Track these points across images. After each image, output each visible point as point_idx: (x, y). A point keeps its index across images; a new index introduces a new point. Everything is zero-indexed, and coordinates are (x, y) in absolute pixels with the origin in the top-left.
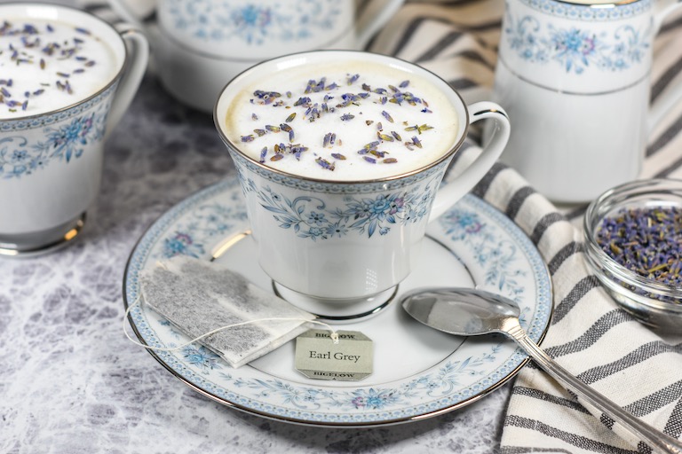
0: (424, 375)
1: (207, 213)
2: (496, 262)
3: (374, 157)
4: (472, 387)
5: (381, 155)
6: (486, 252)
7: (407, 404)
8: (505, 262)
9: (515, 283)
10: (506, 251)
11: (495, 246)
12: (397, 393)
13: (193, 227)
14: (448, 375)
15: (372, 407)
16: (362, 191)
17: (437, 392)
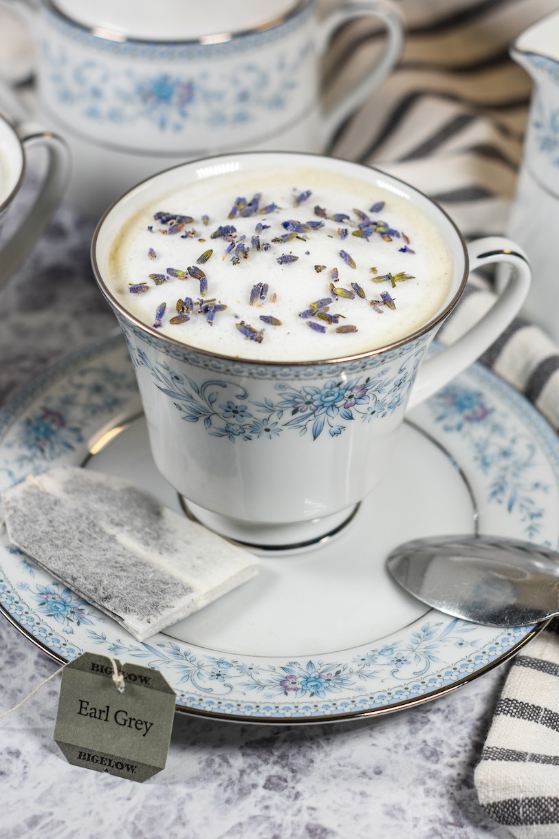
0: (389, 642)
1: (89, 379)
2: (505, 469)
3: (322, 323)
4: (458, 666)
5: (333, 319)
6: (492, 451)
7: (360, 689)
8: (519, 469)
9: (531, 502)
10: (521, 451)
11: (505, 443)
12: (347, 671)
13: (68, 401)
14: (425, 644)
15: (309, 693)
16: (302, 376)
17: (406, 672)
